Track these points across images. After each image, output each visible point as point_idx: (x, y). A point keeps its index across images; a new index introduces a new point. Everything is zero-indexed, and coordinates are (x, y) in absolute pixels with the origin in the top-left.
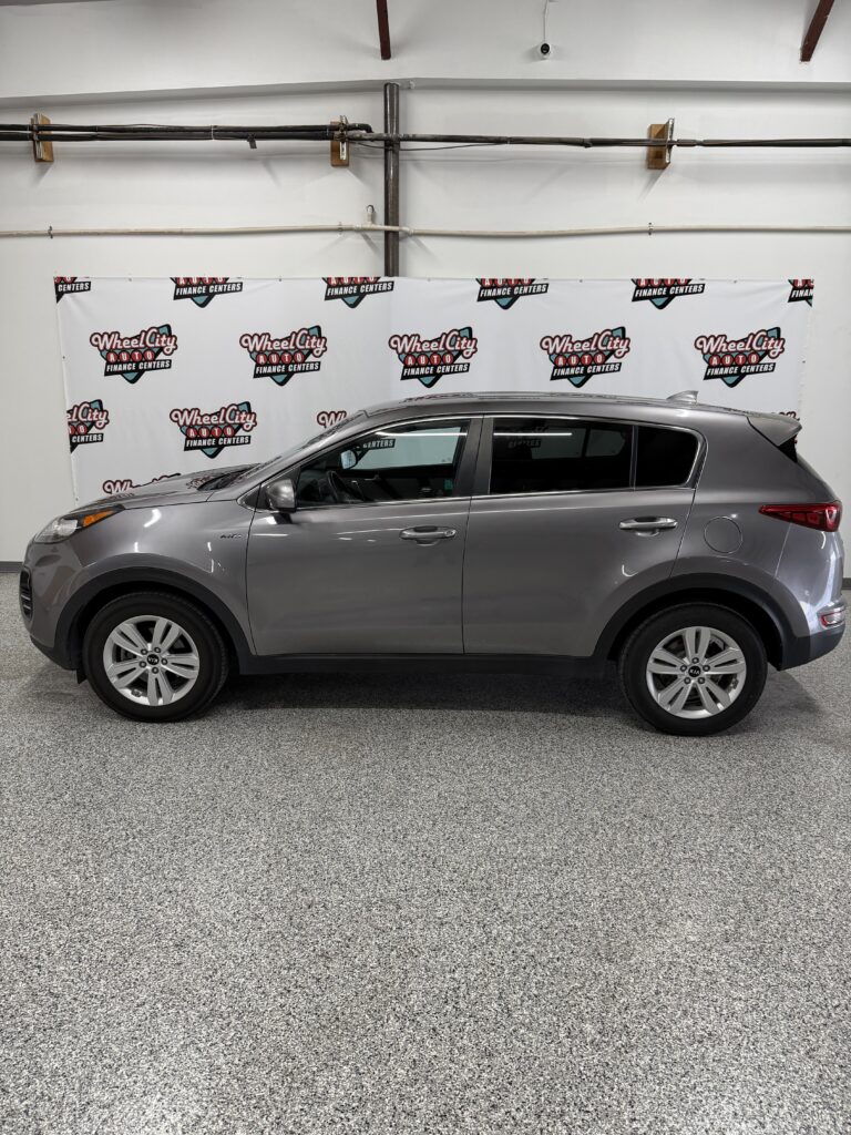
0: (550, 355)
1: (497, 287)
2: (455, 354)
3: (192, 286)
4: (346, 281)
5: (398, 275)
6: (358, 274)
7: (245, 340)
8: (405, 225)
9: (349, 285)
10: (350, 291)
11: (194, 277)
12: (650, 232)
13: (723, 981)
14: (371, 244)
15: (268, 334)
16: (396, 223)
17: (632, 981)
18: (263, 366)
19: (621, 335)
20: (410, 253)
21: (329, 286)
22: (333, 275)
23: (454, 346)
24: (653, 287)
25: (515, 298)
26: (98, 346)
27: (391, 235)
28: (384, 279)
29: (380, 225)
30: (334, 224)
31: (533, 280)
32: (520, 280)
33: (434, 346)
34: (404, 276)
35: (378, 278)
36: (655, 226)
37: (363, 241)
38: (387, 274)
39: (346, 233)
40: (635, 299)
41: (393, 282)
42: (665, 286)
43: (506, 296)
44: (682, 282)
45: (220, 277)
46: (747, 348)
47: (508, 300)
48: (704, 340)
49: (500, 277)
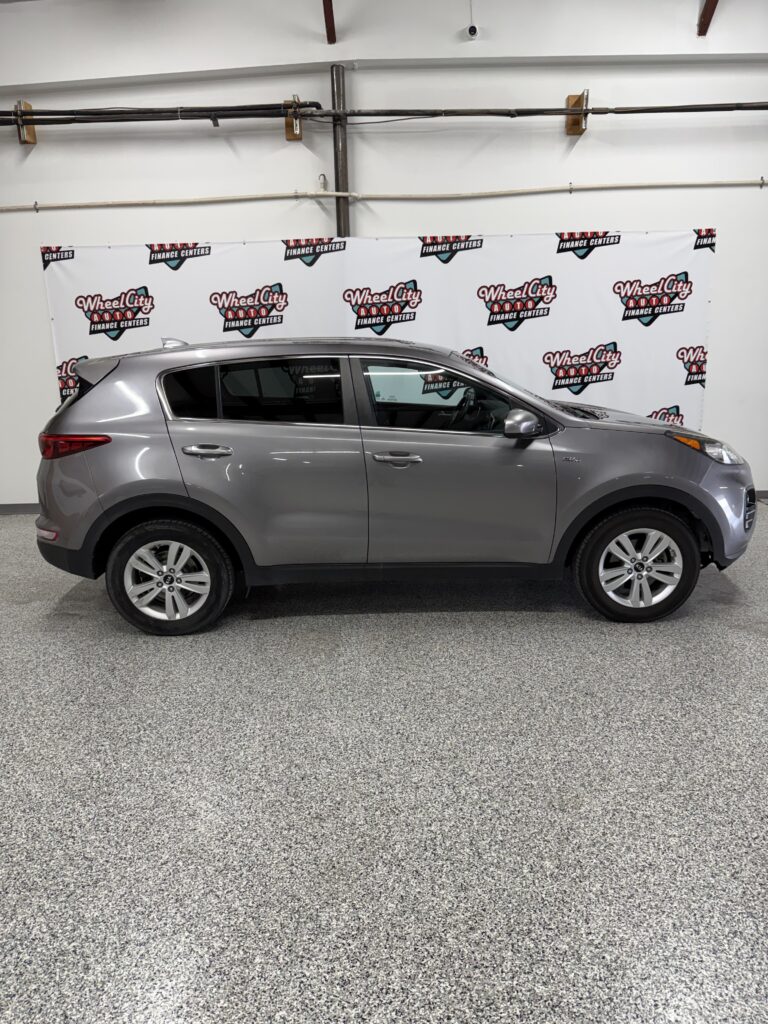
0: (486, 303)
1: (437, 244)
2: (402, 304)
3: (166, 251)
4: (303, 243)
5: (349, 236)
6: (314, 236)
7: (215, 298)
8: (354, 191)
9: (305, 246)
10: (307, 252)
11: (167, 242)
12: (571, 191)
13: (660, 822)
14: (324, 209)
16: (346, 190)
17: (583, 825)
18: (231, 320)
19: (548, 283)
20: (360, 217)
21: (288, 247)
22: (291, 238)
23: (401, 297)
24: (575, 240)
25: (453, 253)
26: (82, 308)
27: (341, 200)
28: (337, 239)
29: (332, 191)
30: (290, 192)
31: (469, 237)
32: (457, 237)
33: (383, 298)
34: (355, 236)
35: (332, 239)
36: (575, 185)
37: (317, 206)
38: (339, 235)
39: (302, 200)
40: (560, 251)
41: (345, 242)
42: (585, 238)
43: (445, 252)
44: (601, 234)
45: (190, 243)
46: (660, 291)
47: (447, 255)
48: (622, 285)
49: (440, 235)
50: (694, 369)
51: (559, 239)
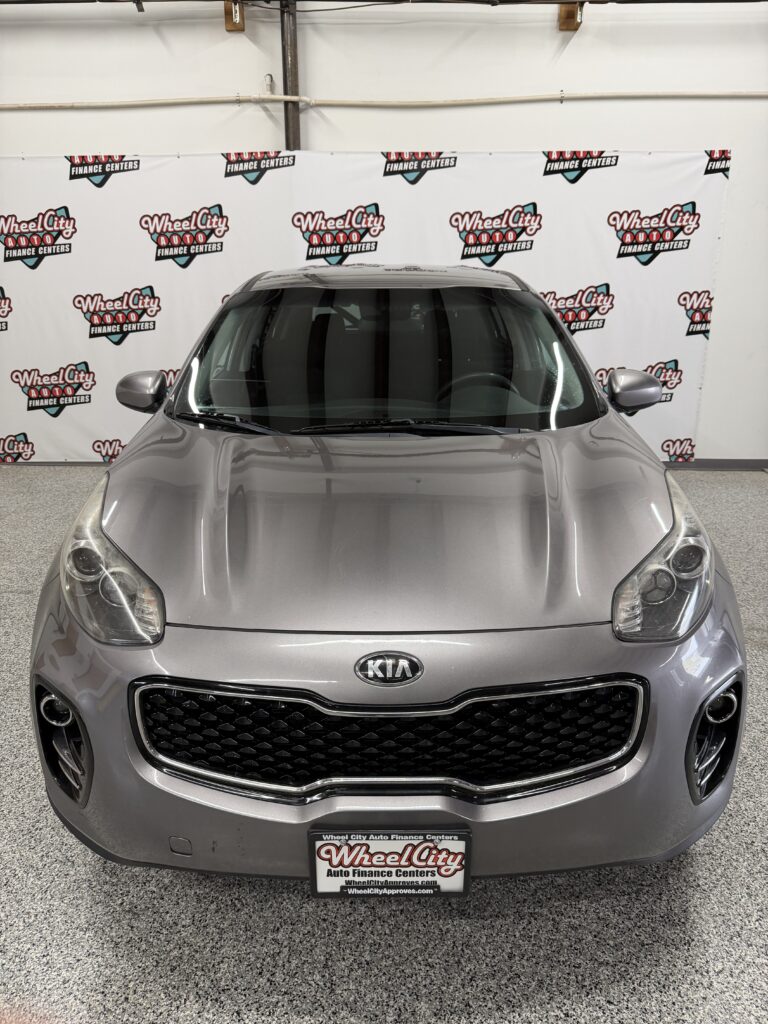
0: (460, 233)
1: (403, 161)
2: (362, 232)
3: (88, 164)
4: (246, 157)
5: (299, 149)
6: (258, 149)
7: (145, 221)
8: (305, 95)
9: (249, 161)
10: (251, 167)
11: (90, 155)
12: (561, 100)
14: (271, 117)
15: (168, 214)
16: (296, 93)
18: (164, 247)
19: (532, 211)
20: (313, 126)
21: (229, 162)
22: (233, 151)
23: (361, 223)
24: (565, 160)
25: (422, 172)
27: (290, 106)
28: (285, 153)
29: (280, 95)
30: (232, 96)
31: (440, 153)
32: (427, 154)
33: (339, 224)
34: (307, 149)
35: (279, 152)
36: (566, 94)
37: (263, 114)
38: (288, 148)
39: (245, 105)
40: (547, 173)
41: (294, 157)
42: (577, 159)
43: (413, 171)
44: (595, 154)
45: (116, 155)
46: (662, 225)
47: (415, 174)
48: (617, 216)
49: (406, 150)
50: (697, 317)
51: (546, 159)
